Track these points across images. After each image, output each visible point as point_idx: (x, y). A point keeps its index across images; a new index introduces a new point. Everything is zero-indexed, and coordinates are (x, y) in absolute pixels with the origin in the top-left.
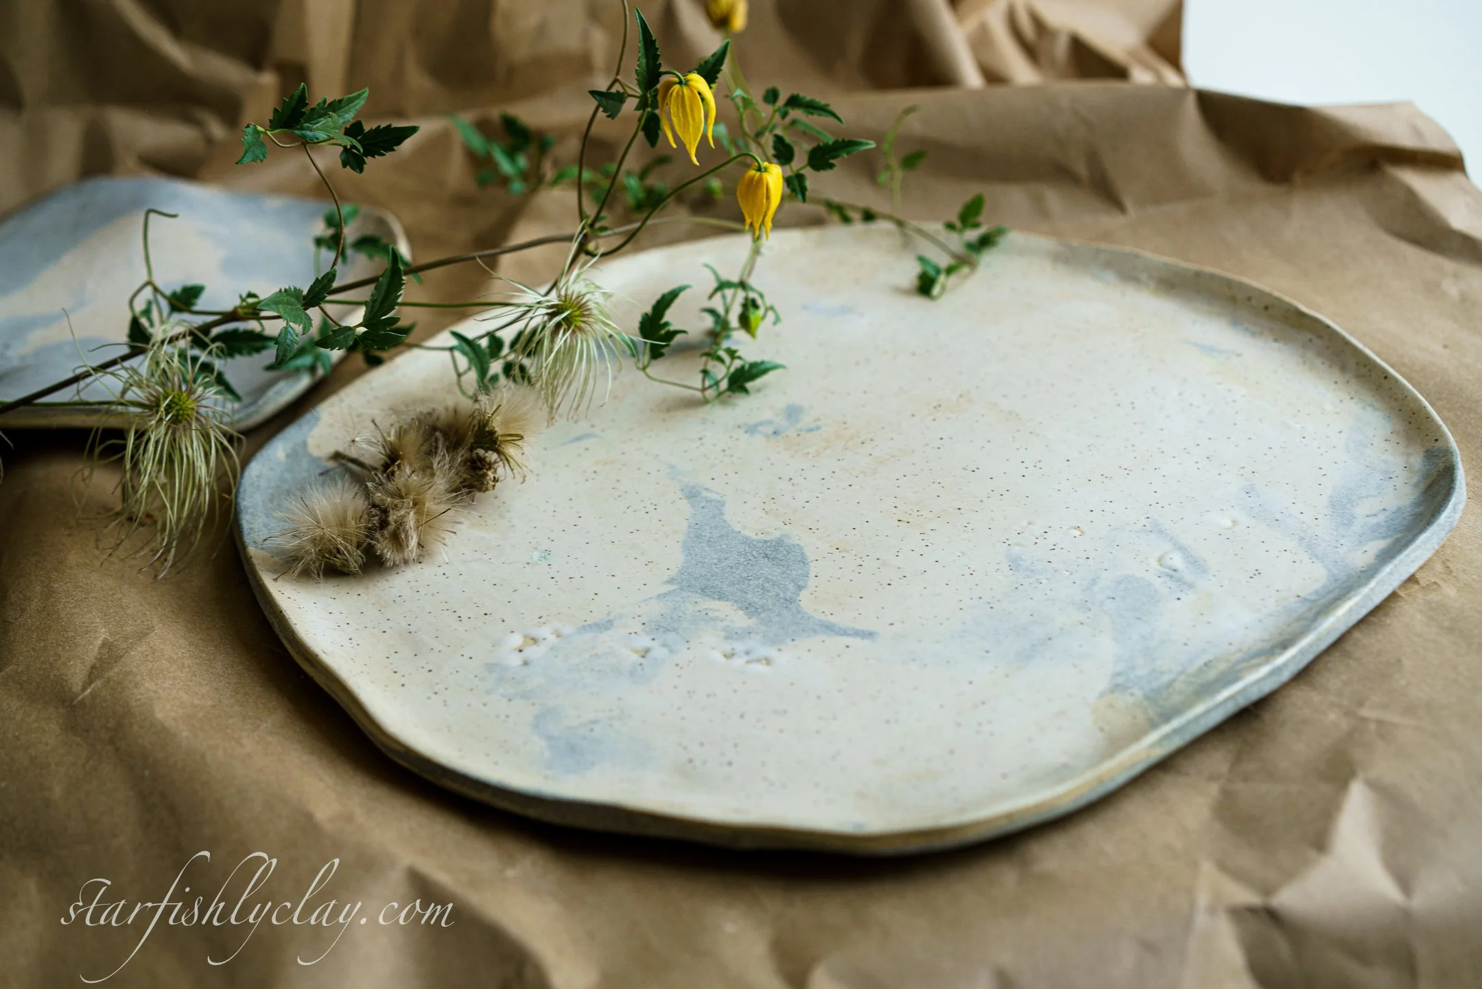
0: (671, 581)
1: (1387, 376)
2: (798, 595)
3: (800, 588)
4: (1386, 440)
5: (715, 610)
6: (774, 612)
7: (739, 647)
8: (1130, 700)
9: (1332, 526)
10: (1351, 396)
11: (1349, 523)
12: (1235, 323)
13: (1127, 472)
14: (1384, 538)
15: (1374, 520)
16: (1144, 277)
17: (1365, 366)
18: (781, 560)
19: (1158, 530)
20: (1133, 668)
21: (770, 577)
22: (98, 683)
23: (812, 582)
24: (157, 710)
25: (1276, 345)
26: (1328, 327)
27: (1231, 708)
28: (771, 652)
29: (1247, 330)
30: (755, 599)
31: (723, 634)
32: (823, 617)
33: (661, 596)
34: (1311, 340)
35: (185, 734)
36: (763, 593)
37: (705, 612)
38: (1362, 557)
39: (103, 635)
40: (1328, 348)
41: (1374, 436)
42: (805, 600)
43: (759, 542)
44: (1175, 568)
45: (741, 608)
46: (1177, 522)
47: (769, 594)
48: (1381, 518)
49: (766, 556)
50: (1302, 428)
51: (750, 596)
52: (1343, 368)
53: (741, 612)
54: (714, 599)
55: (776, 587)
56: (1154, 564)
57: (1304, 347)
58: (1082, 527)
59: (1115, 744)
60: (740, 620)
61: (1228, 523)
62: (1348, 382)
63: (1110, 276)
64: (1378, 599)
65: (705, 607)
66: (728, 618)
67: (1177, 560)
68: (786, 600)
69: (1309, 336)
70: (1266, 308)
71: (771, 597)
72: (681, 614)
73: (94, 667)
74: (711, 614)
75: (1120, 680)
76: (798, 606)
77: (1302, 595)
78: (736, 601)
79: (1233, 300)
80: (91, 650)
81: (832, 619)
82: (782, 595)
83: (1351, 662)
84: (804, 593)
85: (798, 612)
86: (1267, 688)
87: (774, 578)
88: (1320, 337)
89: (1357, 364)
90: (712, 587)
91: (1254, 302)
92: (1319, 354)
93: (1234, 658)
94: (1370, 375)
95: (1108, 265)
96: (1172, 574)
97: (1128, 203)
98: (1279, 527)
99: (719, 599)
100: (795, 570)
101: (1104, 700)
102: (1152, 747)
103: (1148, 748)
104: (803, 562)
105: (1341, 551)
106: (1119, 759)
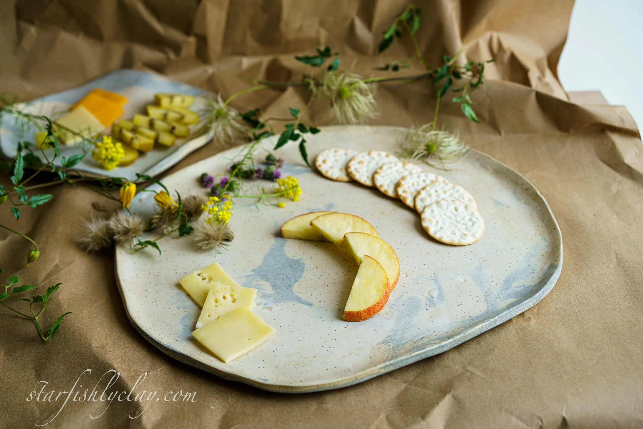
0: (253, 271)
1: (555, 228)
2: (294, 284)
3: (296, 281)
4: (542, 255)
5: (262, 285)
6: (282, 289)
7: (264, 301)
8: (387, 347)
9: (500, 289)
10: (540, 233)
11: (506, 289)
12: (515, 193)
13: (437, 253)
14: (516, 297)
15: (518, 289)
16: (489, 167)
17: (550, 222)
18: (295, 269)
19: (436, 280)
20: (395, 335)
21: (288, 275)
22: (47, 281)
23: (301, 280)
24: (60, 296)
25: (524, 205)
26: (544, 203)
27: (418, 358)
28: (274, 306)
29: (517, 197)
30: (279, 283)
31: (261, 295)
32: (298, 295)
33: (247, 276)
34: (537, 206)
35: (65, 306)
36: (282, 281)
37: (259, 285)
38: (503, 305)
39: (57, 261)
40: (541, 211)
41: (539, 252)
42: (296, 288)
43: (291, 259)
44: (432, 296)
45: (272, 286)
46: (444, 277)
47: (284, 282)
48: (520, 289)
49: (291, 266)
50: (514, 244)
51: (277, 281)
52: (543, 221)
53: (271, 287)
54: (265, 280)
55: (288, 279)
56: (426, 293)
57: (534, 209)
58: (408, 274)
59: (373, 364)
60: (269, 290)
61: (463, 281)
62: (542, 227)
63: (477, 164)
64: (498, 323)
65: (260, 283)
66: (266, 289)
67: (435, 294)
68: (289, 285)
69: (537, 205)
70: (527, 189)
71: (285, 283)
72: (250, 284)
73: (48, 274)
74: (260, 287)
75: (388, 339)
76: (292, 288)
77: (472, 316)
78: (272, 283)
79: (516, 183)
80: (50, 267)
81: (301, 296)
82: (288, 283)
83: (478, 346)
84: (296, 284)
85: (291, 291)
86: (436, 352)
87: (289, 276)
88: (540, 206)
89: (548, 220)
90: (267, 275)
91: (523, 186)
92: (537, 213)
93: (432, 338)
94: (550, 226)
95: (478, 160)
96: (430, 299)
97: (503, 132)
98: (480, 286)
99: (266, 281)
100: (298, 274)
101: (378, 346)
102: (381, 369)
103: (379, 369)
104: (302, 271)
105: (497, 300)
106: (365, 371)
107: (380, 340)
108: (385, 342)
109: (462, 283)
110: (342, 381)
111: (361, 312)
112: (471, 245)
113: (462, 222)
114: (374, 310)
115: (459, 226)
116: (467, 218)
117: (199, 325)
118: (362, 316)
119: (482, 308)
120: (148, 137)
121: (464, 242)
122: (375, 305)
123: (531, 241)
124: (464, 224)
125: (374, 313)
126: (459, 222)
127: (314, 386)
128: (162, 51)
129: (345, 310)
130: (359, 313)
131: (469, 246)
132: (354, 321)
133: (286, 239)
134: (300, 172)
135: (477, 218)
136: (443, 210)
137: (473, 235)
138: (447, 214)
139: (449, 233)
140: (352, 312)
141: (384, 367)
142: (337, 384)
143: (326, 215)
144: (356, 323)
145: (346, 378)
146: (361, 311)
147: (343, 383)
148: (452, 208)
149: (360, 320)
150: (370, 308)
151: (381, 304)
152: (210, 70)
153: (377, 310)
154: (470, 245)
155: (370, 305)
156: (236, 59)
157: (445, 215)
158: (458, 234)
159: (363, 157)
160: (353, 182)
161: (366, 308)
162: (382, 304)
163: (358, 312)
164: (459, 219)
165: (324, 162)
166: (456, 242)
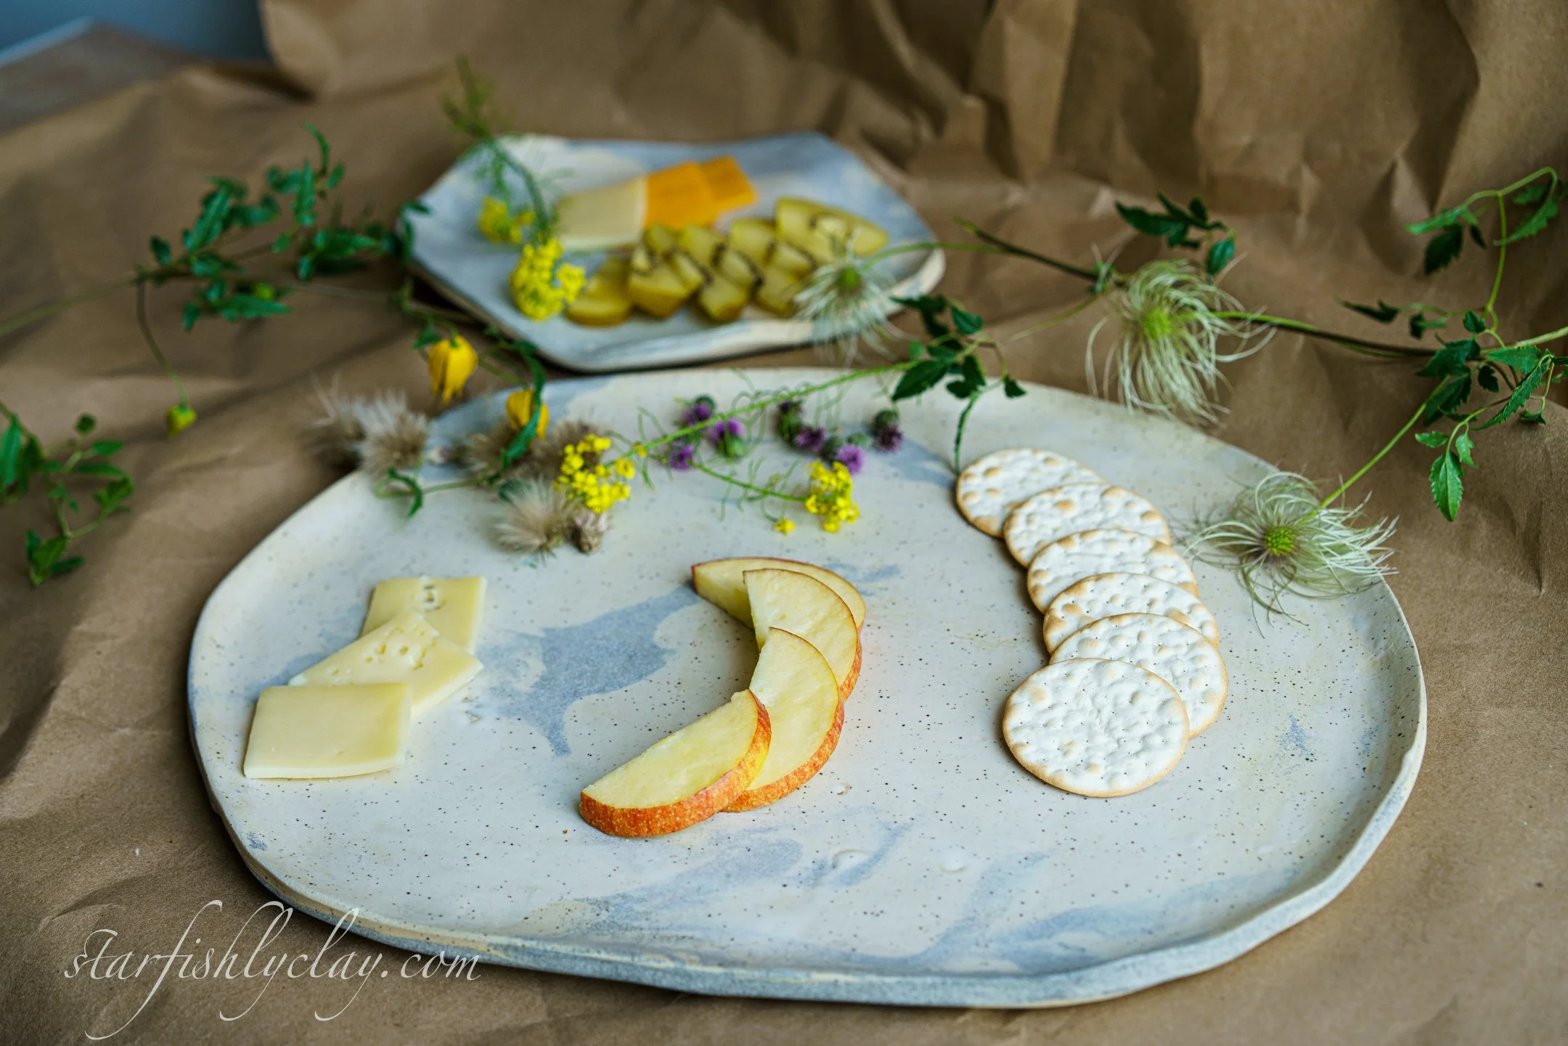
0: (548, 630)
2: (589, 694)
3: (600, 691)
5: (526, 666)
6: (552, 694)
7: (485, 699)
8: (589, 916)
9: (1017, 928)
11: (1029, 937)
12: (1372, 733)
15: (1057, 950)
18: (632, 665)
21: (602, 670)
23: (613, 693)
27: (608, 972)
28: (490, 717)
29: (1367, 745)
30: (562, 678)
31: (496, 686)
32: (564, 720)
33: (522, 635)
36: (575, 677)
37: (519, 664)
42: (582, 703)
43: (652, 643)
44: (839, 863)
45: (542, 677)
46: (924, 837)
47: (576, 681)
48: (1064, 953)
49: (631, 656)
50: (1199, 847)
51: (563, 673)
53: (537, 679)
54: (544, 660)
55: (590, 679)
56: (829, 851)
58: (851, 790)
60: (526, 683)
61: (954, 866)
65: (526, 661)
66: (522, 677)
67: (853, 862)
68: (575, 692)
71: (573, 683)
74: (518, 668)
75: (617, 901)
76: (573, 701)
78: (550, 671)
79: (1396, 710)
81: (569, 725)
82: (580, 687)
84: (595, 696)
85: (564, 705)
87: (601, 674)
90: (560, 652)
91: (1401, 723)
96: (823, 868)
98: (980, 898)
100: (624, 678)
101: (577, 903)
102: (496, 947)
103: (490, 945)
104: (640, 677)
105: (973, 948)
106: (455, 935)
107: (596, 894)
108: (604, 904)
109: (944, 870)
110: (390, 928)
111: (612, 812)
112: (1088, 800)
113: (1119, 733)
114: (648, 822)
115: (1102, 739)
116: (1143, 729)
117: (298, 680)
118: (614, 823)
119: (913, 945)
120: (684, 282)
121: (1068, 782)
122: (654, 810)
123: (1258, 860)
124: (1118, 741)
125: (650, 830)
126: (1109, 729)
127: (324, 906)
128: (908, 114)
129: (586, 789)
130: (609, 813)
131: (1082, 800)
132: (598, 828)
133: (698, 598)
134: (926, 476)
135: (1165, 742)
136: (1099, 685)
137: (1111, 778)
138: (1100, 699)
139: (1053, 744)
140: (594, 801)
141: (506, 948)
142: (377, 929)
143: (785, 573)
144: (599, 834)
145: (403, 926)
146: (614, 809)
147: (393, 934)
148: (1128, 689)
149: (611, 833)
150: (639, 812)
151: (676, 816)
152: (1016, 195)
153: (659, 825)
154: (1085, 797)
155: (643, 804)
156: (1086, 186)
157: (1093, 698)
158: (1077, 754)
159: (1083, 494)
160: (1001, 541)
161: (628, 808)
162: (681, 818)
163: (605, 808)
164: (1118, 723)
165: (988, 472)
166: (1048, 773)
